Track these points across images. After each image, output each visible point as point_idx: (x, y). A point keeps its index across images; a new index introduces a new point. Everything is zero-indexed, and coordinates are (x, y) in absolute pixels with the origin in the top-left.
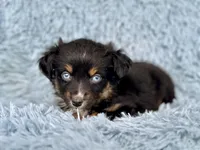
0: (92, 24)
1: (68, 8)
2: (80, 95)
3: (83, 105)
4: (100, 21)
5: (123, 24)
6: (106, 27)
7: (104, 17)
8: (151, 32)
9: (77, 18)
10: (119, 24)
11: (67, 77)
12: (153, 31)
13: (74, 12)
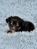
0: (7, 11)
1: (2, 8)
2: (14, 28)
3: (14, 30)
4: (9, 11)
5: (14, 11)
6: (10, 12)
7: (10, 10)
8: (20, 13)
9: (4, 10)
10: (13, 11)
11: (12, 24)
12: (21, 13)
13: (3, 9)
